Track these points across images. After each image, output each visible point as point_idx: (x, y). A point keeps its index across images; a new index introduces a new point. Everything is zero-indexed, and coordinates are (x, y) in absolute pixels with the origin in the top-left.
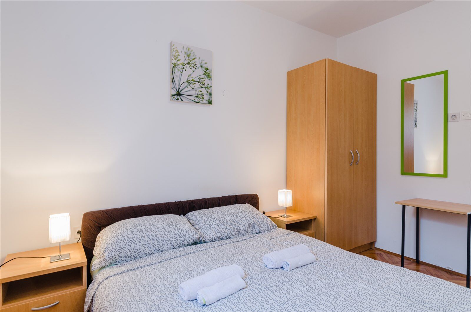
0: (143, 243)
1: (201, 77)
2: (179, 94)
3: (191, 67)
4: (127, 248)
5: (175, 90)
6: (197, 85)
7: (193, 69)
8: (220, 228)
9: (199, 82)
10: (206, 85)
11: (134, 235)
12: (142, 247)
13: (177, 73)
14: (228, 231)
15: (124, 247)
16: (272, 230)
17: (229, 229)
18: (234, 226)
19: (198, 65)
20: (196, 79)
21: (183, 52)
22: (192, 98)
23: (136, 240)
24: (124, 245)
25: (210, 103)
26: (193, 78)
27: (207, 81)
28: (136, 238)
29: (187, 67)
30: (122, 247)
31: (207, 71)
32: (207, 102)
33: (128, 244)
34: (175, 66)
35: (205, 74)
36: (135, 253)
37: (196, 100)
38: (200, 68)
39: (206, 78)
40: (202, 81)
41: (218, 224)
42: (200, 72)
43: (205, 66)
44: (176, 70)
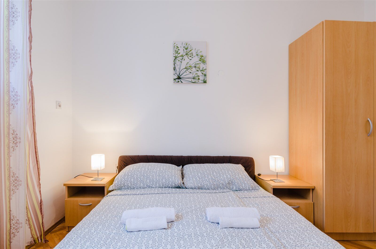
0: (139, 179)
1: (197, 63)
2: (179, 78)
3: (188, 57)
4: (128, 181)
5: (176, 75)
6: (194, 69)
7: (190, 58)
8: (201, 180)
9: (195, 67)
10: (201, 69)
11: (135, 173)
12: (138, 182)
13: (178, 63)
14: (207, 183)
15: (127, 180)
16: (253, 191)
17: (208, 182)
18: (214, 181)
19: (194, 54)
20: (193, 65)
21: (182, 47)
22: (190, 80)
23: (135, 177)
24: (127, 178)
25: (205, 82)
26: (190, 65)
27: (202, 66)
28: (136, 175)
29: (186, 57)
30: (126, 179)
31: (202, 58)
32: (203, 82)
33: (130, 178)
34: (176, 58)
35: (200, 60)
36: (134, 185)
37: (193, 81)
38: (196, 56)
39: (201, 63)
40: (197, 66)
41: (200, 177)
42: (196, 59)
43: (200, 54)
44: (177, 60)
